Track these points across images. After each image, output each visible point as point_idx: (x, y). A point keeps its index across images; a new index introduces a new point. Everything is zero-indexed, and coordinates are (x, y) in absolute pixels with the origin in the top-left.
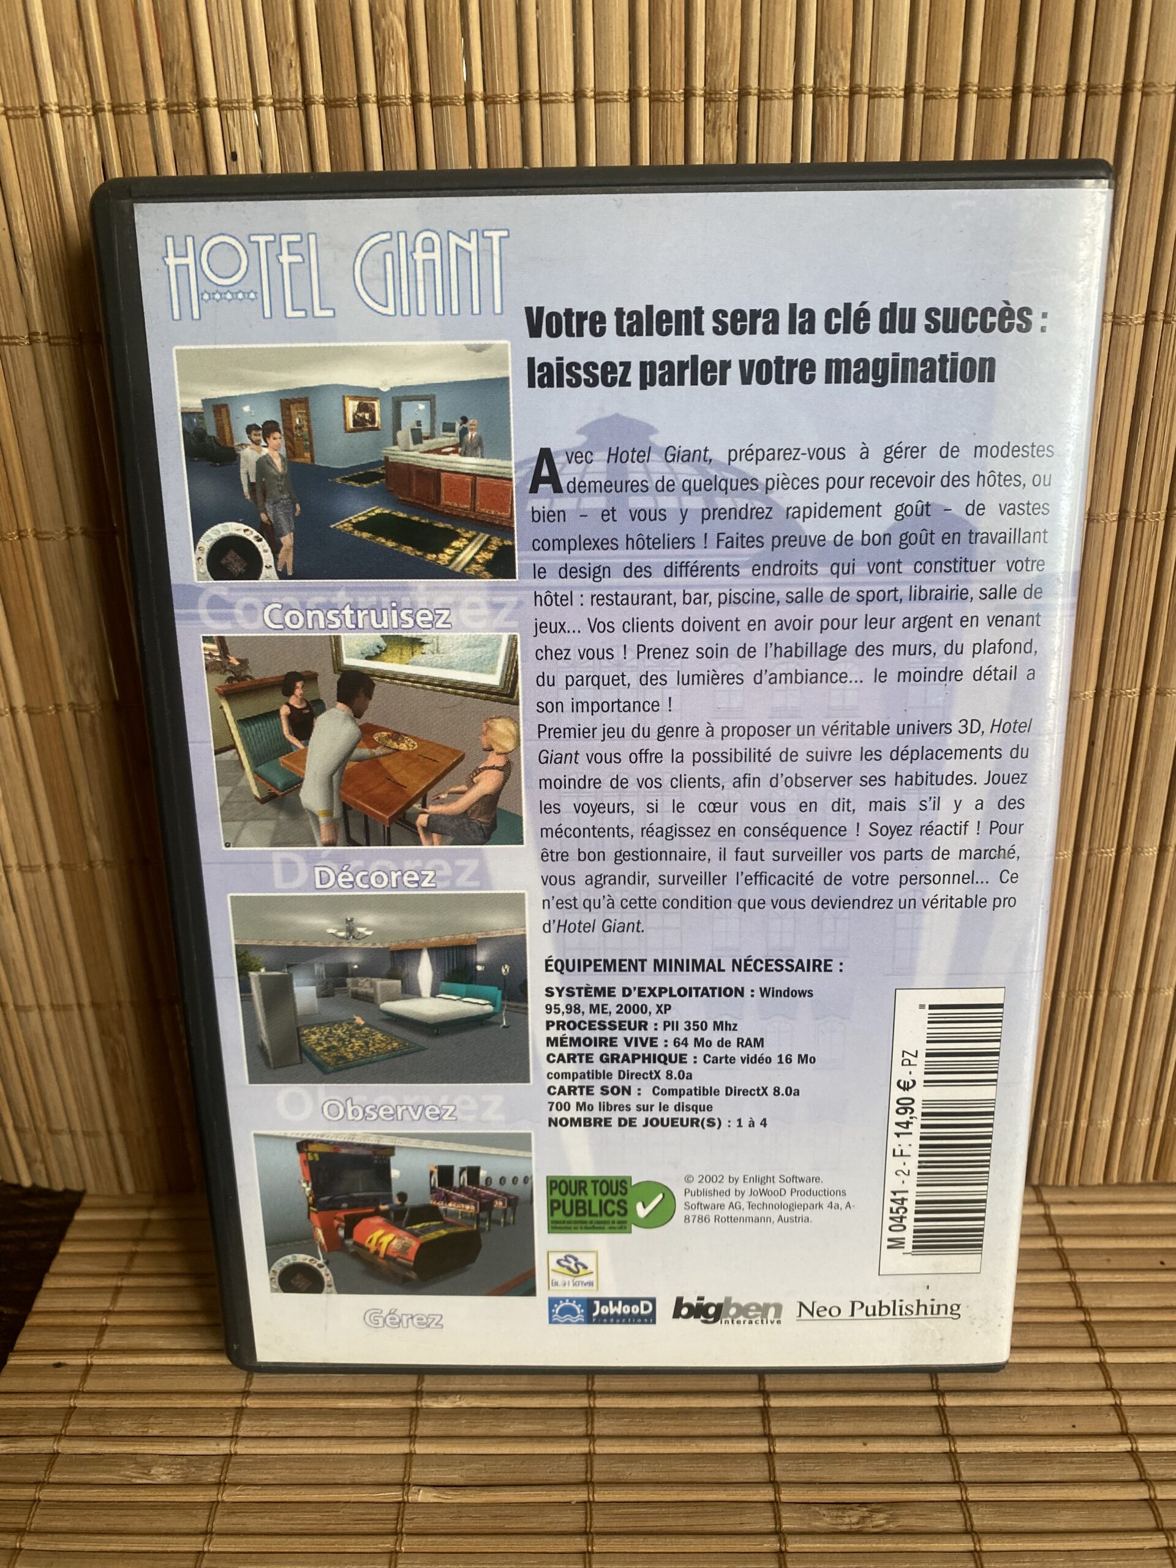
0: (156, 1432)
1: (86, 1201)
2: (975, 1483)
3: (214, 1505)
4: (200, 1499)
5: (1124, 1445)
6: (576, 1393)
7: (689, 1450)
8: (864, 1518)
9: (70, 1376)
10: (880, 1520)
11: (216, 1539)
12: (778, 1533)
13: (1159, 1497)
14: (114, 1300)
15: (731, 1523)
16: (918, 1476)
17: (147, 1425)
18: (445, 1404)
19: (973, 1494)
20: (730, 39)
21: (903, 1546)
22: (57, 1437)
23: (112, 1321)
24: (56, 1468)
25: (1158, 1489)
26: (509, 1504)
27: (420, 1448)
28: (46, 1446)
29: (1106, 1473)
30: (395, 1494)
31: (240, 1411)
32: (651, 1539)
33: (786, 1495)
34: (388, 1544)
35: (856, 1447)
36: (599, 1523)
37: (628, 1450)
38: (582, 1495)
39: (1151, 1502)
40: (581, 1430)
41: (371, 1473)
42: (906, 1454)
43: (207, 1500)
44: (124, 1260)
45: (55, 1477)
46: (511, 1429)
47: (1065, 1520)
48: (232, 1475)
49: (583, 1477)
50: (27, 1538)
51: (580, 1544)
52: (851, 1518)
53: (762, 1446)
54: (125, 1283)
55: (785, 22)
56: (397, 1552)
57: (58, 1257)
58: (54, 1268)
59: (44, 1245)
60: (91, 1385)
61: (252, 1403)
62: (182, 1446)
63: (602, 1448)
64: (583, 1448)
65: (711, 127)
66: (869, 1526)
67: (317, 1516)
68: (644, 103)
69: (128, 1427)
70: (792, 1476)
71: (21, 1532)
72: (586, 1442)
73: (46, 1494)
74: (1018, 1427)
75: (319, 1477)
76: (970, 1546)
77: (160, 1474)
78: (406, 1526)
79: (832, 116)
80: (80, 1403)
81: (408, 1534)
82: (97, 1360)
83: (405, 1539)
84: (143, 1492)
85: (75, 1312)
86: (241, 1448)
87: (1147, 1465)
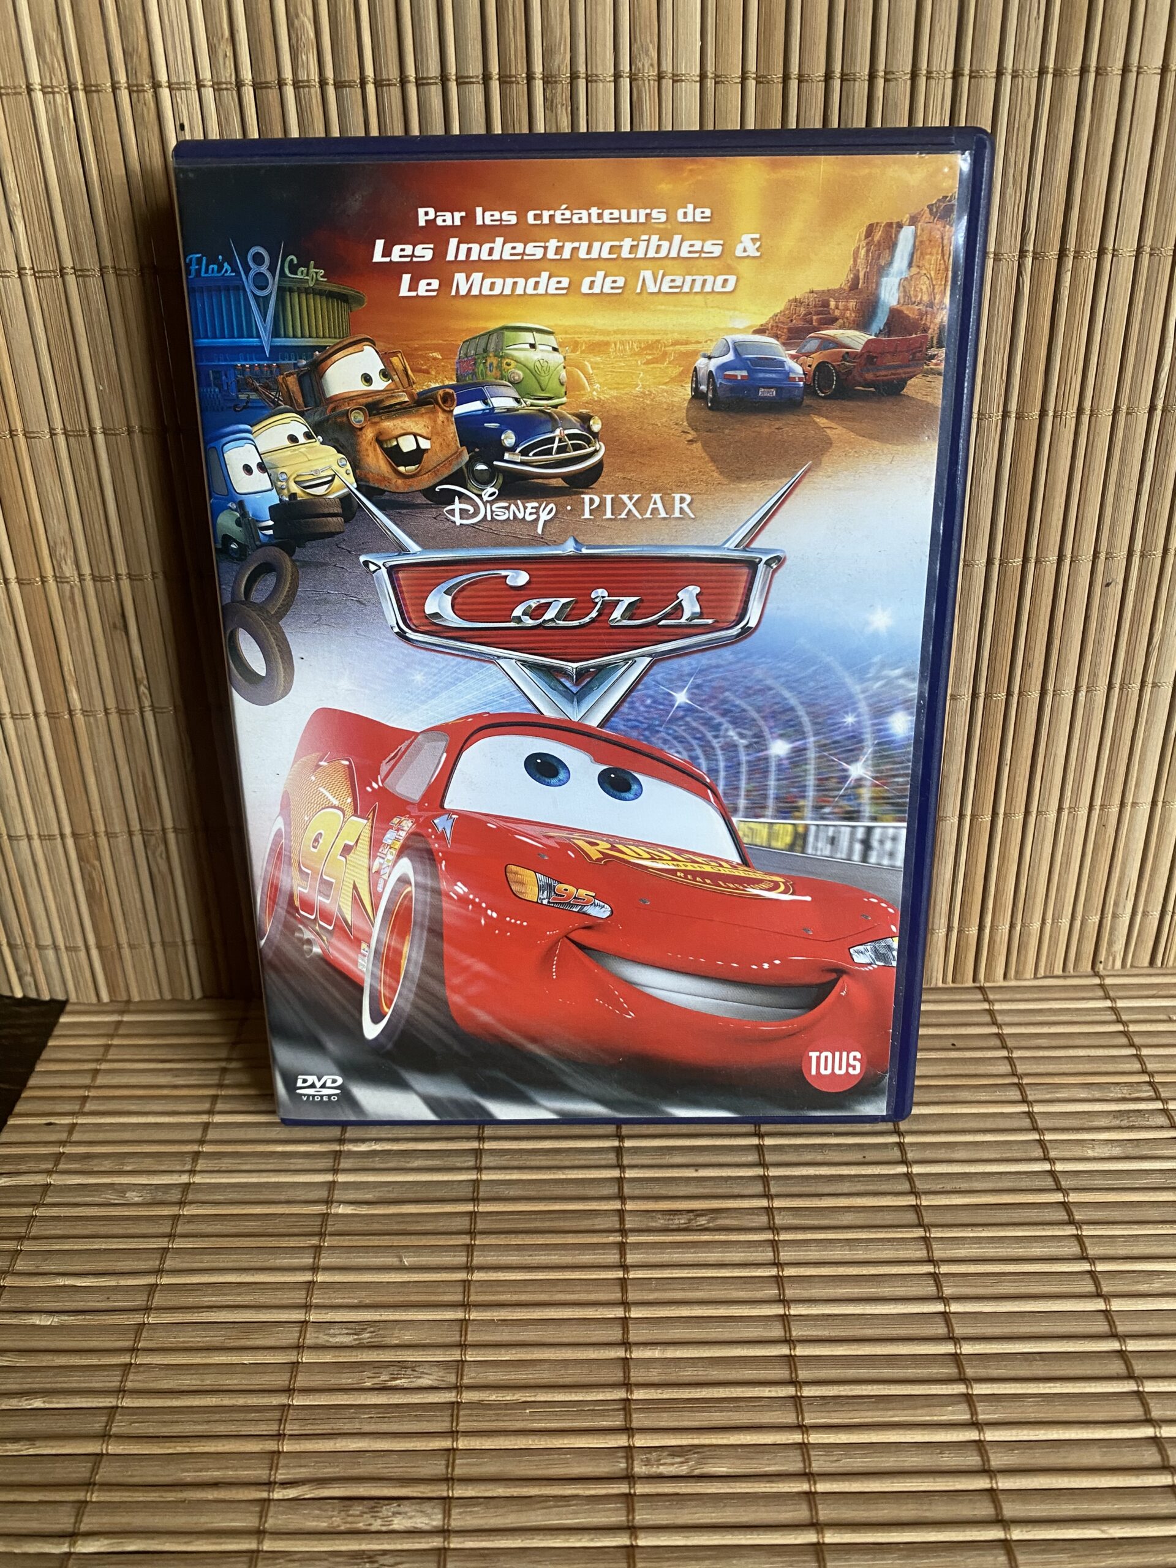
0: (129, 1168)
1: (68, 1008)
2: (779, 1196)
3: (176, 1218)
4: (166, 1213)
5: (903, 1169)
6: (468, 1138)
7: (557, 1177)
8: (690, 1220)
9: (60, 1132)
10: (702, 1221)
11: (177, 1240)
12: (623, 1232)
13: (924, 1203)
14: (94, 1078)
15: (585, 1224)
16: (736, 1191)
17: (123, 1164)
18: (363, 1148)
19: (777, 1203)
20: (561, 33)
21: (717, 1238)
22: (49, 1172)
23: (93, 1093)
24: (49, 1193)
25: (923, 1197)
26: (411, 1214)
27: (341, 1178)
28: (40, 1179)
29: (884, 1187)
30: (321, 1209)
31: (197, 1155)
32: (520, 1236)
33: (630, 1206)
34: (314, 1241)
35: (690, 1173)
36: (481, 1225)
37: (508, 1177)
38: (469, 1208)
39: (916, 1208)
40: (471, 1164)
41: (302, 1195)
42: (730, 1178)
43: (171, 1213)
44: (102, 1050)
45: (48, 1200)
46: (416, 1164)
47: (847, 1219)
48: (190, 1197)
49: (470, 1195)
50: (26, 1242)
51: (466, 1240)
52: (682, 1221)
53: (616, 1173)
54: (104, 1066)
55: (605, 20)
56: (321, 1247)
57: (47, 1049)
58: (45, 1055)
59: (33, 1039)
60: (76, 1137)
61: (206, 1148)
62: (151, 1177)
63: (486, 1176)
64: (473, 1176)
65: (549, 104)
66: (694, 1224)
67: (259, 1223)
68: (495, 85)
69: (107, 1165)
70: (637, 1192)
71: (20, 1239)
72: (475, 1172)
73: (41, 1212)
74: (819, 1158)
75: (262, 1197)
76: (771, 1237)
77: (134, 1197)
78: (329, 1229)
79: (645, 96)
80: (67, 1150)
81: (331, 1235)
82: (81, 1120)
83: (327, 1238)
84: (120, 1208)
85: (62, 1087)
86: (197, 1179)
87: (917, 1183)
